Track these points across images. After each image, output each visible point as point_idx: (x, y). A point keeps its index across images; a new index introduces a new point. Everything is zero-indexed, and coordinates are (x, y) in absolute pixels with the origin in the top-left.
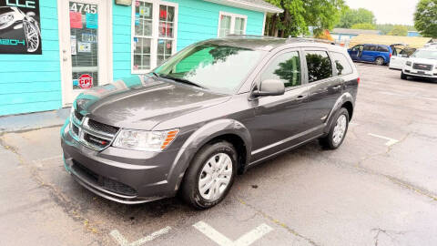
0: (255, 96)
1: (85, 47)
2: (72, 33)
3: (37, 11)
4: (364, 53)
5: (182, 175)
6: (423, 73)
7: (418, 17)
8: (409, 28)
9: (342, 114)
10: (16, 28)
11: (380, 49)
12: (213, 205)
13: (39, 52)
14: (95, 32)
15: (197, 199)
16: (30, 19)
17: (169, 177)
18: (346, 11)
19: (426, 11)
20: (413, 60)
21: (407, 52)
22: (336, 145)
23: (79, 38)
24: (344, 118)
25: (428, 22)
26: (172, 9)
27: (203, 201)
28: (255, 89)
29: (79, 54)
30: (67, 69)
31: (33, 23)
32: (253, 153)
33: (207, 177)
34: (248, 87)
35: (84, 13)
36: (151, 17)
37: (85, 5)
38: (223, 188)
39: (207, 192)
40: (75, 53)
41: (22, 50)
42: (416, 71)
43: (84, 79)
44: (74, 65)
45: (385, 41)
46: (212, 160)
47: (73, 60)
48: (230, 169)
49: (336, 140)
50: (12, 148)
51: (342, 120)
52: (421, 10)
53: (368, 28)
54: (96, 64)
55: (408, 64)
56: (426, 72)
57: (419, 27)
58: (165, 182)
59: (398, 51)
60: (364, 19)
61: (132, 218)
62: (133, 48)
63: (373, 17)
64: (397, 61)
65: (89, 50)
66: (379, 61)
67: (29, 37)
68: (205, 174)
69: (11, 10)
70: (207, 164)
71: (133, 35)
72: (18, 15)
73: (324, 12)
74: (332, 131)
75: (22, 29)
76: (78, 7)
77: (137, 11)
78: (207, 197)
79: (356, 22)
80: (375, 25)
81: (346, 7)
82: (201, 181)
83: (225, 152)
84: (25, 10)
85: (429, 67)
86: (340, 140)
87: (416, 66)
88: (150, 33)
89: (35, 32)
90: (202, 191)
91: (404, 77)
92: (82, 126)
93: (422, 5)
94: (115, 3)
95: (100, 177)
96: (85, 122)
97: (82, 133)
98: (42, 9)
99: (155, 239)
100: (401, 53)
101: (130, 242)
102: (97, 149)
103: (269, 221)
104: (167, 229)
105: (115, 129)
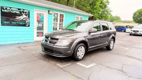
0: (90, 33)
1: (40, 25)
2: (37, 21)
3: (29, 15)
4: (118, 29)
5: (73, 52)
6: (136, 33)
7: (134, 18)
8: (132, 21)
9: (112, 40)
10: (24, 20)
11: (123, 27)
12: (80, 60)
13: (29, 26)
14: (43, 21)
15: (77, 57)
16: (27, 17)
18: (112, 16)
19: (136, 16)
20: (133, 29)
21: (131, 27)
22: (111, 49)
23: (39, 23)
24: (113, 42)
25: (137, 19)
26: (63, 15)
27: (78, 58)
28: (90, 31)
29: (39, 27)
30: (36, 31)
31: (28, 18)
32: (90, 47)
33: (79, 52)
34: (88, 30)
35: (40, 16)
36: (57, 17)
37: (41, 14)
38: (83, 56)
39: (79, 56)
41: (25, 25)
42: (134, 33)
43: (40, 34)
44: (37, 30)
45: (124, 25)
46: (80, 47)
47: (37, 29)
48: (84, 51)
50: (24, 50)
51: (112, 42)
53: (119, 22)
54: (43, 30)
55: (132, 31)
57: (134, 21)
58: (70, 52)
59: (128, 27)
60: (117, 19)
62: (53, 26)
63: (120, 18)
64: (128, 30)
65: (41, 26)
66: (123, 31)
67: (27, 22)
68: (78, 51)
69: (23, 15)
70: (79, 49)
71: (53, 22)
72: (24, 16)
73: (105, 17)
74: (110, 45)
75: (25, 20)
76: (39, 14)
77: (54, 15)
78: (79, 57)
79: (115, 20)
80: (121, 21)
81: (112, 15)
82: (78, 53)
83: (83, 46)
84: (26, 15)
85: (138, 31)
87: (134, 31)
88: (57, 21)
89: (28, 21)
90: (78, 55)
91: (131, 35)
92: (49, 40)
93: (135, 14)
94: (49, 13)
95: (54, 51)
96: (49, 39)
97: (48, 41)
98: (30, 15)
99: (68, 65)
100: (129, 28)
101: (62, 66)
102: (53, 44)
103: (95, 63)
104: (70, 64)
105: (57, 39)
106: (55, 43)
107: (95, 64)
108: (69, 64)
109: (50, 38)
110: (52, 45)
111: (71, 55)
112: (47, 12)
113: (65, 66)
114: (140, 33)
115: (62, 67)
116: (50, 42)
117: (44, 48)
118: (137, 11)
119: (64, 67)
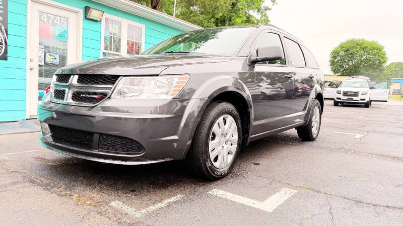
0: (252, 63)
1: (53, 59)
2: (41, 43)
3: (5, 16)
6: (352, 99)
7: (333, 63)
9: (316, 106)
12: (222, 177)
13: (4, 57)
15: (208, 165)
17: (180, 132)
19: (338, 58)
20: (342, 89)
21: (335, 84)
22: (315, 136)
23: (47, 49)
24: (318, 110)
25: (341, 67)
27: (213, 169)
29: (47, 64)
31: (1, 27)
32: (254, 123)
33: (217, 140)
35: (54, 24)
36: (119, 34)
37: (55, 16)
38: (230, 158)
39: (216, 159)
40: (43, 64)
42: (346, 98)
44: (40, 75)
46: (221, 120)
47: (40, 70)
48: (236, 137)
49: (314, 131)
52: (335, 57)
55: (339, 93)
56: (355, 98)
57: (335, 71)
58: (176, 137)
61: (133, 191)
64: (329, 92)
65: (57, 62)
68: (214, 135)
70: (216, 125)
71: (103, 50)
77: (107, 27)
78: (217, 165)
82: (212, 144)
83: (231, 114)
85: (356, 94)
86: (316, 131)
87: (345, 94)
90: (212, 156)
91: (336, 104)
92: (70, 87)
93: (335, 54)
94: (86, 18)
95: (96, 137)
96: (74, 80)
97: (69, 94)
98: (9, 15)
99: (169, 205)
100: (329, 85)
101: (138, 209)
102: (91, 105)
103: (289, 185)
104: (179, 197)
105: (113, 79)
106: (104, 96)
107: (295, 192)
108: (173, 199)
109: (76, 77)
110: (83, 109)
111: (182, 156)
112: (82, 12)
113: (153, 208)
114: (363, 97)
115: (138, 215)
116: (77, 96)
117: (50, 126)
118: (341, 46)
119: (149, 215)
